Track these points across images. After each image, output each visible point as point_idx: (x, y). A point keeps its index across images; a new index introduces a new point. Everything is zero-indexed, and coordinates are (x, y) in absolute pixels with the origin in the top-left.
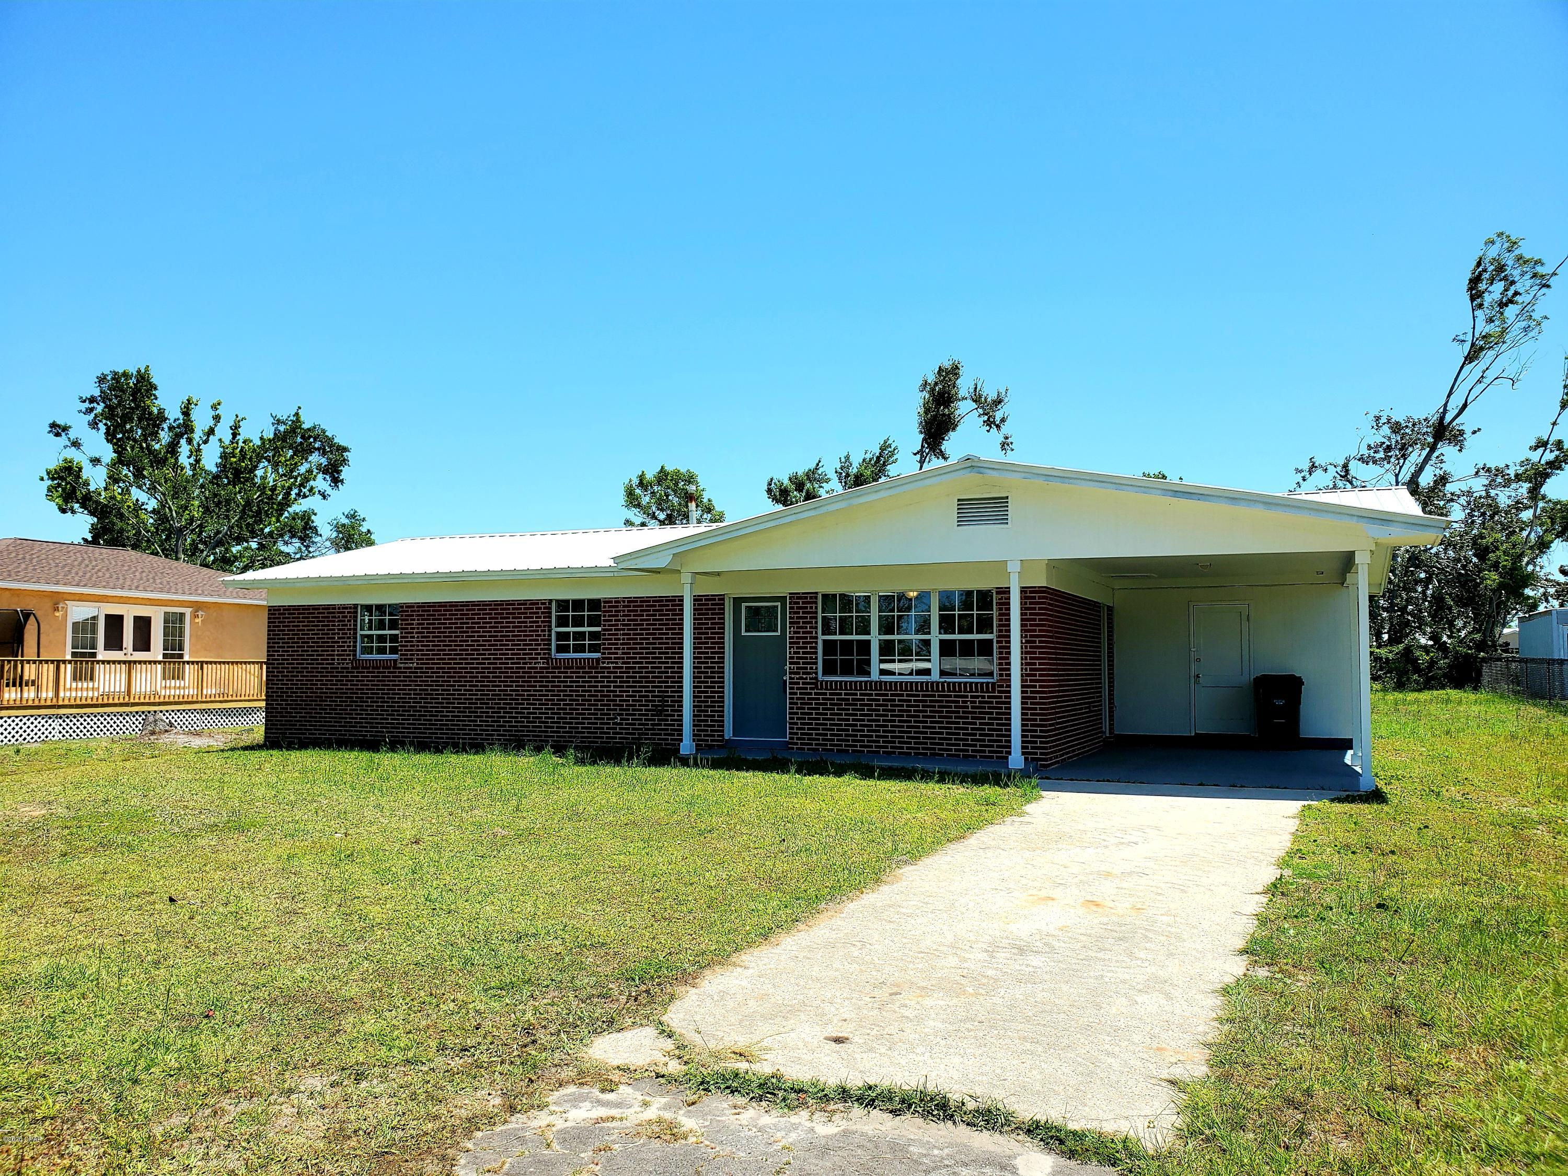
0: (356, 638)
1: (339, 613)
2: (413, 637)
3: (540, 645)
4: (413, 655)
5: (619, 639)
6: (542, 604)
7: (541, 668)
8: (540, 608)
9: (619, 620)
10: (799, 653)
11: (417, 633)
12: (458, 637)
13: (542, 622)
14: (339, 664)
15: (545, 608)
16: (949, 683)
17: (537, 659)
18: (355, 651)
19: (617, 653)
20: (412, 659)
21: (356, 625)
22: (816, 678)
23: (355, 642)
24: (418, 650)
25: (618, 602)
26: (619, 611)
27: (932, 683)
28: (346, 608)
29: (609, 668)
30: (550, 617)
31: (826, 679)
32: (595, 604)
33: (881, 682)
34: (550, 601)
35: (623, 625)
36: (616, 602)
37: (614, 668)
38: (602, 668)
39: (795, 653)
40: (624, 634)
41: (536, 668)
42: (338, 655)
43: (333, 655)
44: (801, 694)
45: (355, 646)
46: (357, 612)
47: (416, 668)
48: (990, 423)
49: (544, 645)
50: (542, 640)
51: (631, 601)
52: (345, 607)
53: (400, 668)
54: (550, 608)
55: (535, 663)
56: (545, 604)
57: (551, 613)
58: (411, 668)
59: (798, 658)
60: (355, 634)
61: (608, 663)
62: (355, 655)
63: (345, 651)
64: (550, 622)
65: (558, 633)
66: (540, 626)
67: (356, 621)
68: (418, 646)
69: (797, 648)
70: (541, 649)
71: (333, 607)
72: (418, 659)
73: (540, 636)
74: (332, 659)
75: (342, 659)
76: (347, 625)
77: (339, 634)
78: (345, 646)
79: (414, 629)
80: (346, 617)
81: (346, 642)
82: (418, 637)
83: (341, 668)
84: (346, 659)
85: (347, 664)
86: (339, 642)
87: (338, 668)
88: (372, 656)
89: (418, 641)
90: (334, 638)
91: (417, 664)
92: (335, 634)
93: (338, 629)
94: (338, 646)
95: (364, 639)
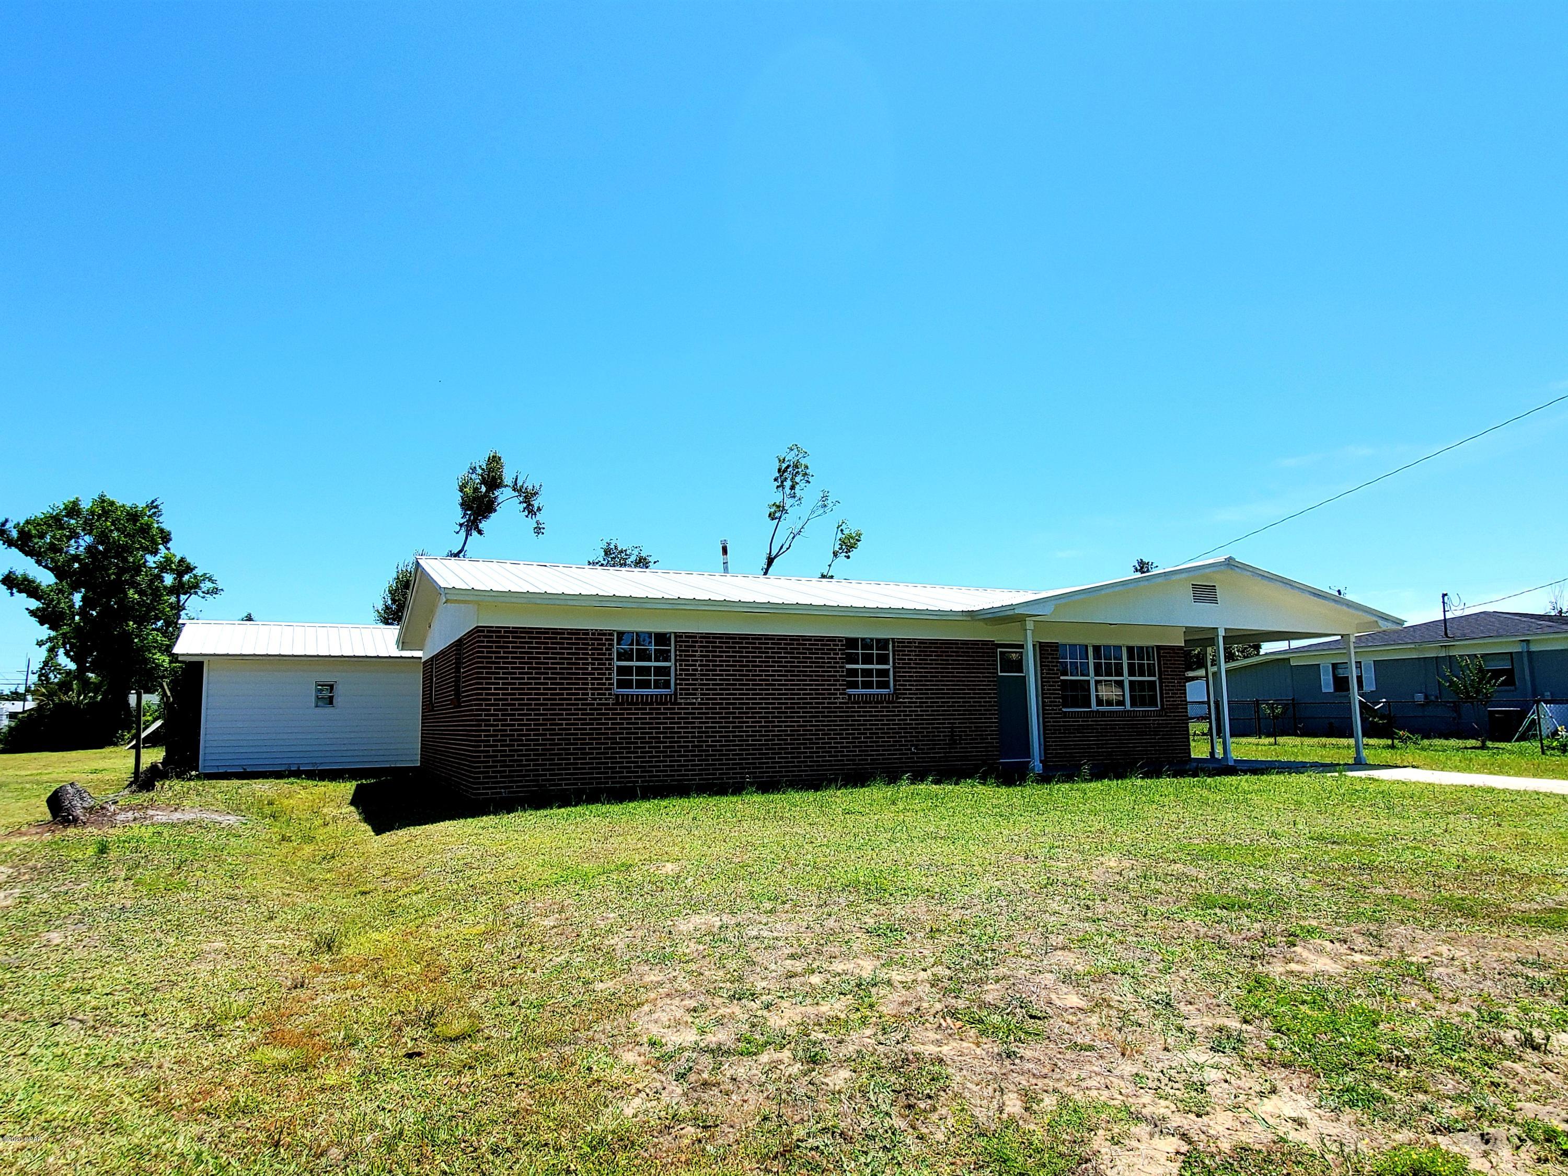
0: (612, 669)
1: (592, 639)
2: (697, 670)
3: (838, 680)
4: (697, 689)
5: (914, 677)
6: (839, 641)
7: (840, 703)
8: (837, 645)
9: (911, 659)
10: (1050, 690)
11: (700, 666)
12: (751, 671)
13: (840, 659)
14: (595, 699)
15: (842, 645)
17: (837, 694)
18: (612, 684)
19: (912, 689)
20: (695, 694)
21: (611, 655)
22: (1061, 710)
23: (611, 674)
24: (701, 684)
25: (910, 643)
26: (912, 651)
28: (605, 634)
30: (843, 654)
31: (1067, 710)
32: (883, 644)
34: (844, 638)
35: (917, 664)
36: (906, 643)
37: (909, 703)
39: (1048, 690)
40: (917, 672)
41: (836, 703)
42: (591, 689)
43: (586, 689)
44: (1053, 722)
45: (611, 679)
46: (615, 641)
47: (699, 704)
49: (842, 680)
50: (840, 676)
51: (922, 642)
52: (602, 633)
53: (681, 704)
55: (835, 699)
56: (842, 641)
58: (694, 704)
59: (1050, 694)
60: (612, 664)
61: (904, 698)
62: (612, 689)
63: (605, 684)
64: (843, 658)
65: (847, 670)
66: (838, 663)
67: (612, 650)
68: (702, 680)
70: (840, 685)
71: (586, 632)
72: (702, 694)
73: (838, 672)
74: (583, 694)
75: (598, 694)
76: (605, 654)
77: (594, 664)
78: (602, 679)
79: (697, 661)
80: (604, 644)
81: (605, 674)
82: (702, 670)
83: (598, 704)
84: (605, 694)
85: (606, 699)
86: (594, 674)
87: (593, 704)
88: (634, 691)
89: (702, 675)
90: (587, 669)
91: (702, 699)
92: (588, 664)
93: (593, 659)
94: (592, 679)
95: (622, 670)
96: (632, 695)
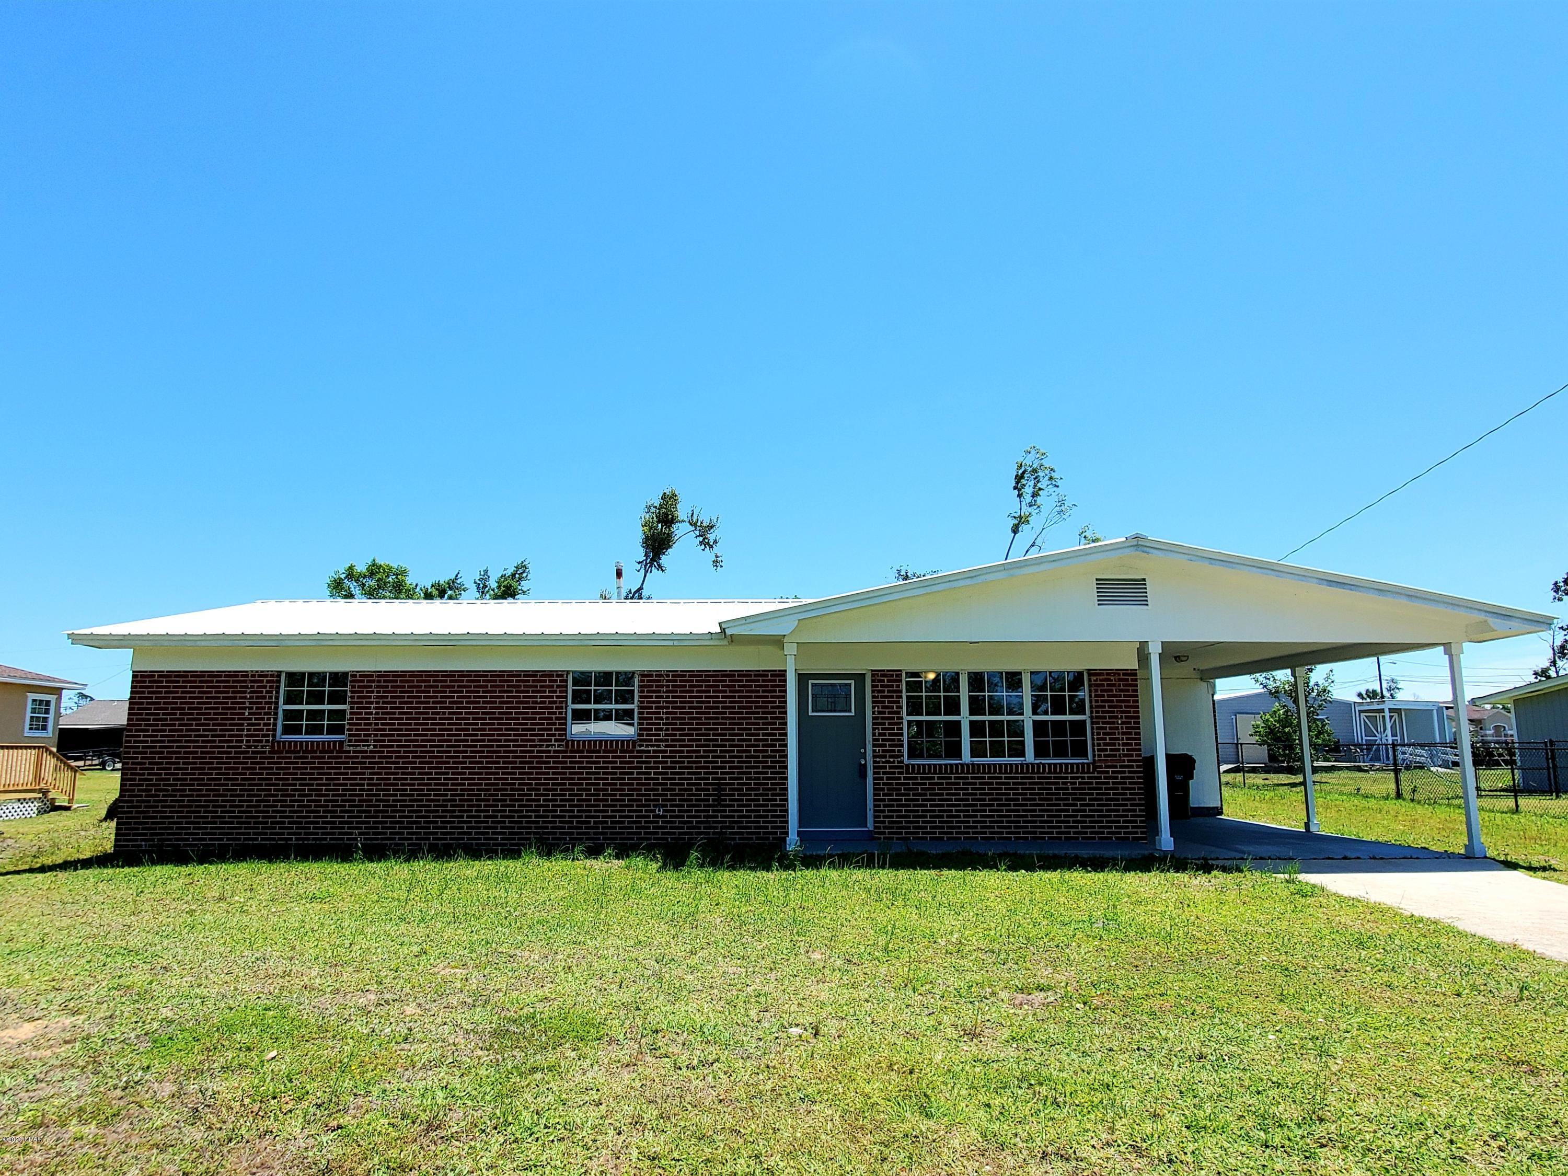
0: (276, 714)
1: (251, 681)
2: (371, 713)
3: (554, 724)
4: (370, 735)
5: (662, 719)
6: (558, 676)
7: (555, 751)
8: (556, 681)
9: (662, 697)
10: (884, 735)
11: (376, 708)
12: (438, 713)
13: (558, 697)
14: (250, 747)
15: (561, 681)
16: (1044, 765)
17: (551, 741)
18: (275, 730)
19: (659, 735)
20: (367, 741)
21: (277, 698)
22: (902, 762)
23: (275, 719)
24: (376, 730)
25: (661, 676)
26: (662, 686)
27: (1027, 765)
28: (266, 676)
29: (649, 751)
30: (566, 692)
31: (913, 762)
32: (626, 678)
33: (973, 765)
34: (568, 672)
35: (667, 702)
36: (656, 676)
37: (654, 751)
38: (638, 751)
39: (880, 734)
40: (667, 713)
41: (549, 751)
42: (247, 736)
43: (241, 736)
44: (887, 779)
45: (275, 725)
46: (279, 681)
47: (371, 752)
48: (705, 543)
49: (560, 724)
50: (557, 718)
51: (677, 675)
52: (263, 674)
53: (349, 752)
54: (566, 681)
55: (548, 746)
56: (562, 676)
57: (566, 687)
58: (366, 752)
59: (883, 740)
60: (276, 708)
61: (647, 746)
62: (274, 736)
63: (262, 730)
64: (566, 697)
65: (574, 711)
66: (555, 702)
67: (278, 692)
68: (377, 724)
69: (883, 729)
70: (556, 729)
71: (245, 674)
72: (375, 741)
73: (555, 713)
74: (237, 741)
75: (254, 741)
76: (264, 697)
77: (252, 708)
78: (259, 724)
79: (372, 703)
80: (265, 687)
81: (263, 719)
82: (377, 713)
83: (253, 752)
84: (261, 741)
85: (262, 747)
86: (251, 719)
87: (248, 752)
88: (303, 737)
89: (376, 719)
90: (244, 714)
91: (375, 746)
92: (245, 708)
93: (251, 703)
94: (249, 725)
95: (289, 715)
96: (301, 742)
